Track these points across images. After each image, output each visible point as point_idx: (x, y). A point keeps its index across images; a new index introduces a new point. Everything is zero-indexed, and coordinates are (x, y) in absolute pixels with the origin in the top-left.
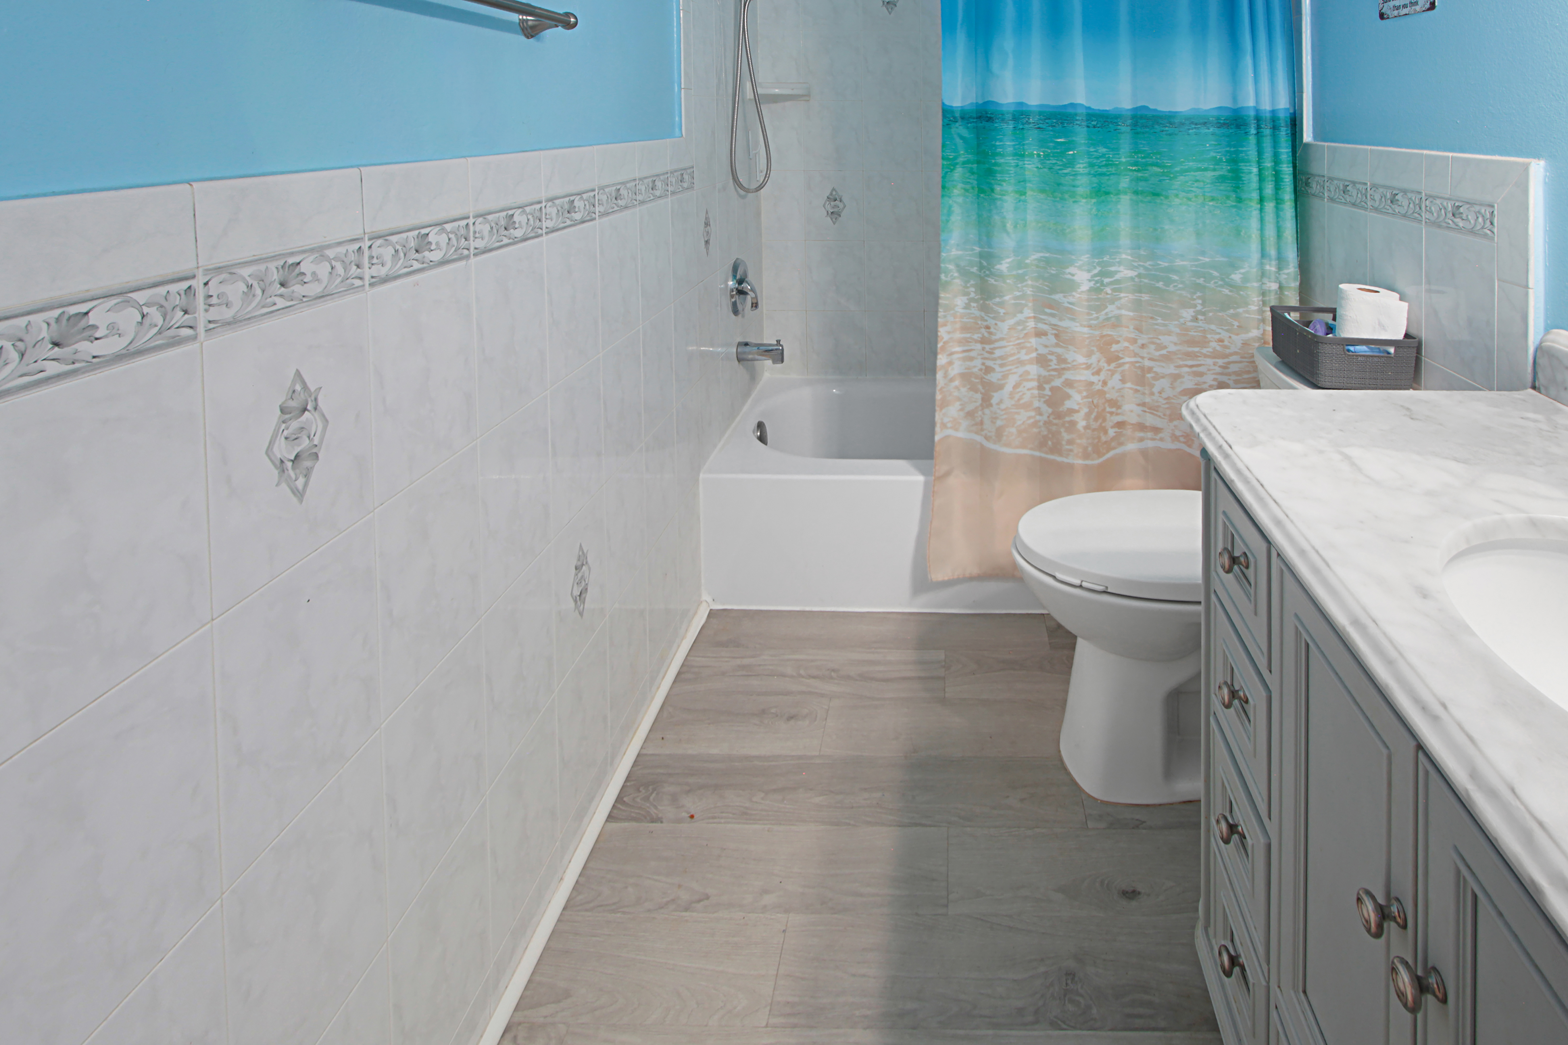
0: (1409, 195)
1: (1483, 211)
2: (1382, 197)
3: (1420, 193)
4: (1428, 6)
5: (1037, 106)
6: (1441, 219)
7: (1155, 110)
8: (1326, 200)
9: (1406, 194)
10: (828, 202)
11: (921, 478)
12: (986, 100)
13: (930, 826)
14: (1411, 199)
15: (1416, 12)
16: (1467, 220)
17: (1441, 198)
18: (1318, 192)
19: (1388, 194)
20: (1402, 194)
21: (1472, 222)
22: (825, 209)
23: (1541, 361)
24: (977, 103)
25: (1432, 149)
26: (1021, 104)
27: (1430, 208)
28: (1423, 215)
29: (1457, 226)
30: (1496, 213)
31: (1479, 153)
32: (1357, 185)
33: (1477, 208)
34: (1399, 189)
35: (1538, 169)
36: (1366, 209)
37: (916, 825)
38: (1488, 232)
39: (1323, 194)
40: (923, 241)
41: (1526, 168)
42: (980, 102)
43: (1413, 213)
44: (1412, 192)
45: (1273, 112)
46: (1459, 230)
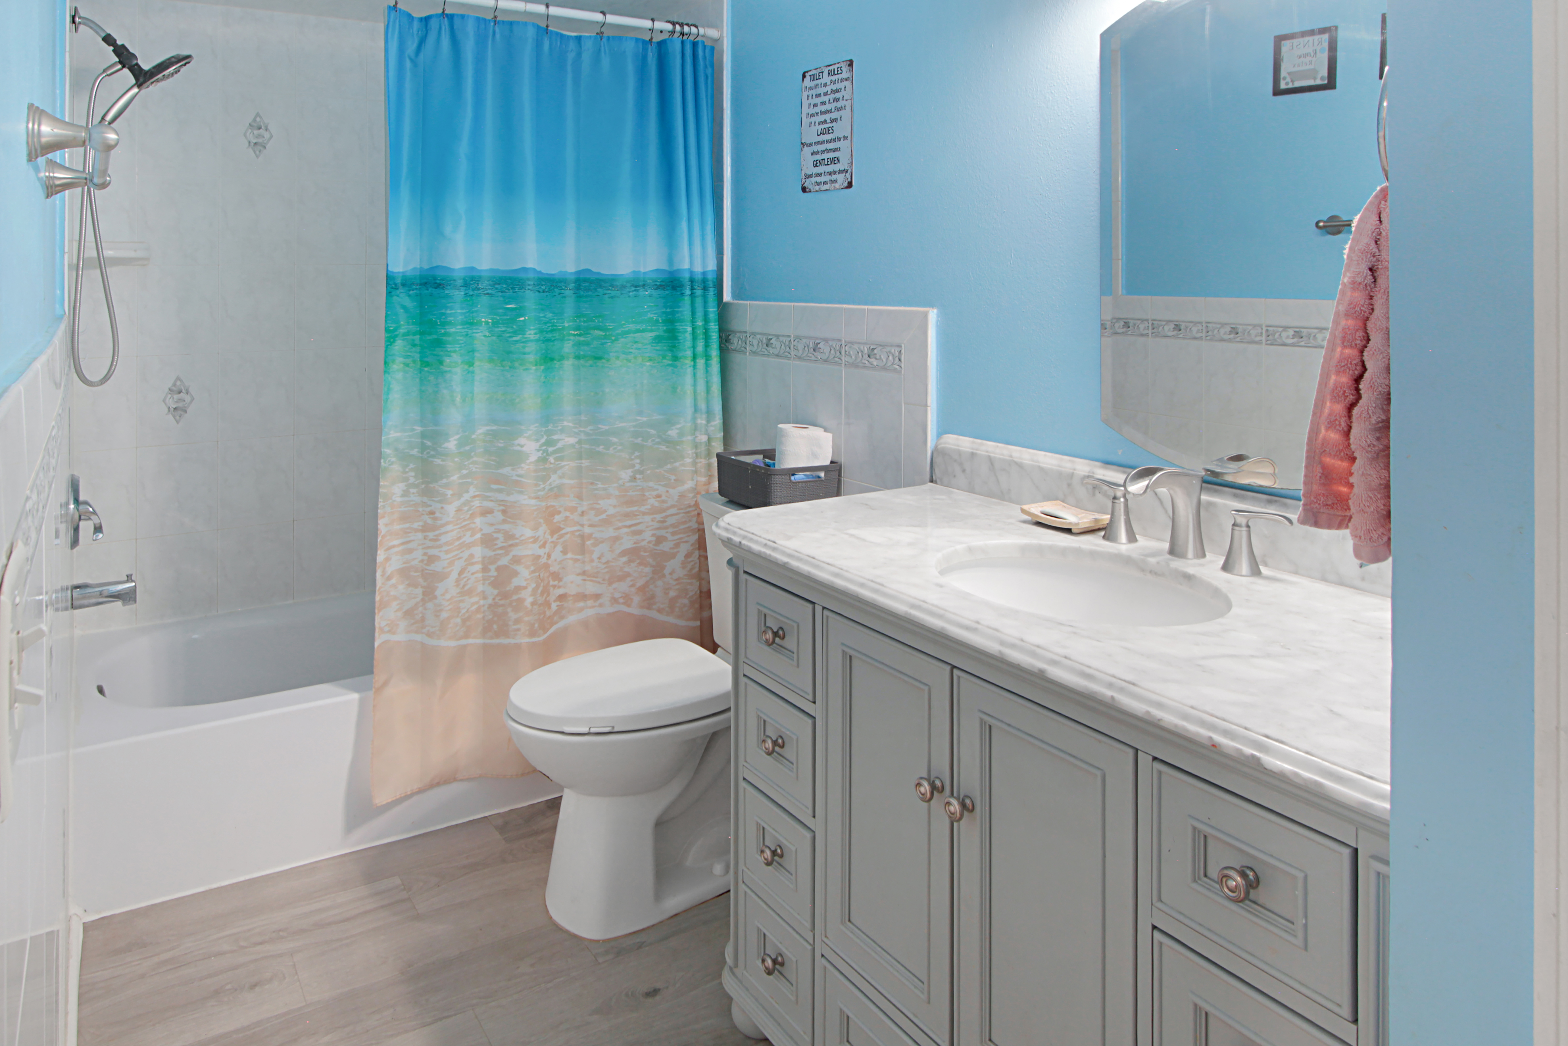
0: (831, 343)
1: (893, 351)
2: (805, 347)
3: (840, 340)
4: (846, 184)
5: (486, 270)
6: (859, 360)
7: (599, 273)
8: (748, 354)
9: (827, 343)
10: (170, 396)
11: (355, 696)
12: (434, 265)
13: (455, 1015)
14: (832, 346)
15: (836, 189)
16: (880, 359)
17: (859, 343)
18: (739, 347)
19: (811, 343)
20: (824, 343)
21: (884, 360)
22: (165, 404)
23: (938, 460)
24: (421, 268)
25: (848, 303)
26: (472, 269)
27: (849, 353)
28: (843, 359)
29: (872, 364)
30: (903, 351)
31: (888, 305)
32: (780, 338)
33: (888, 349)
34: (821, 339)
35: (933, 315)
36: (789, 358)
37: (441, 1019)
38: (897, 367)
39: (746, 348)
40: (294, 435)
41: (925, 315)
42: (426, 267)
43: (834, 358)
44: (833, 340)
45: (704, 273)
46: (873, 367)
